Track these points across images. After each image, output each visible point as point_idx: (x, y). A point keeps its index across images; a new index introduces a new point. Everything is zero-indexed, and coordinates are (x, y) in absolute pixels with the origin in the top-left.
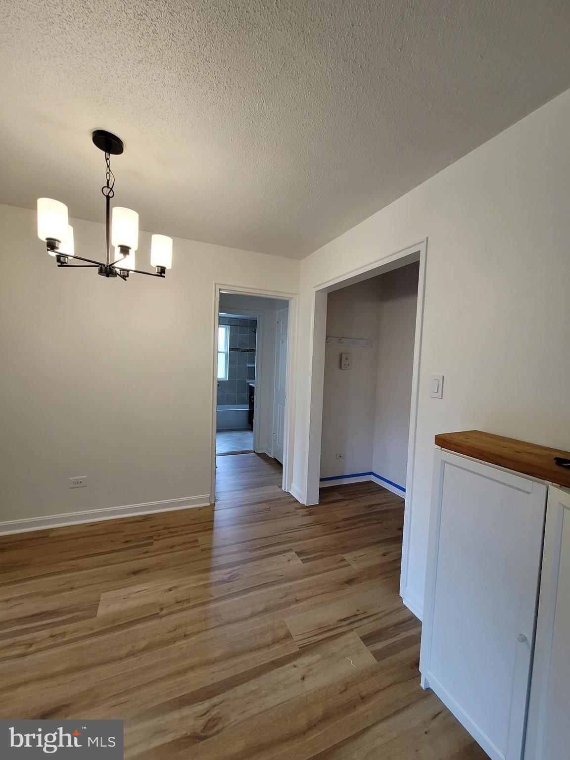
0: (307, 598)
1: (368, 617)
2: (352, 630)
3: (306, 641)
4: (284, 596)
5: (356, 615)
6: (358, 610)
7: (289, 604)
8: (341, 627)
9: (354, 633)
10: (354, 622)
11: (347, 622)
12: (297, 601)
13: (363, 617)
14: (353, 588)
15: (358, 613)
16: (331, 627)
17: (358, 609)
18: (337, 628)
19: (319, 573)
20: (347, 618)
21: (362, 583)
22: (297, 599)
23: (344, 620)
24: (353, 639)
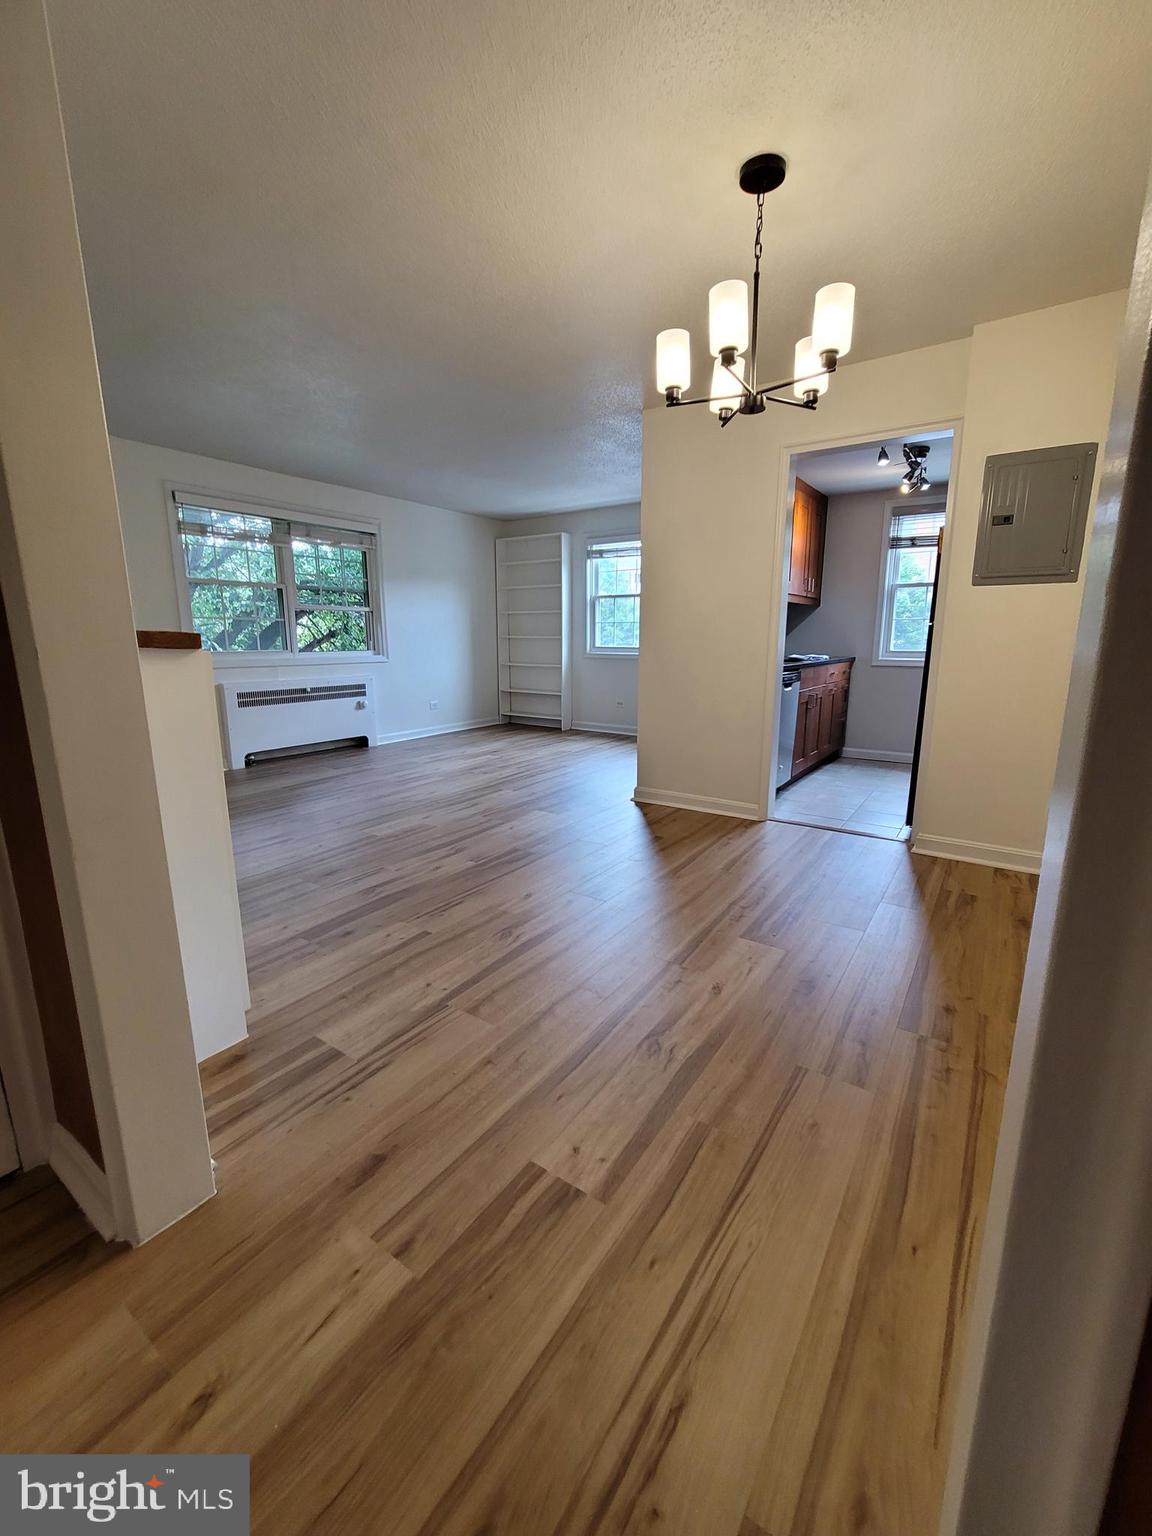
0: (470, 1076)
1: (323, 1097)
2: (360, 1060)
3: (441, 1016)
4: (521, 1060)
5: (353, 1087)
6: (347, 1099)
7: (501, 1050)
8: (384, 1056)
9: (357, 1056)
10: (357, 1073)
11: (373, 1067)
12: (488, 1062)
13: (336, 1091)
14: (359, 1153)
15: (346, 1095)
16: (402, 1048)
17: (348, 1103)
18: (392, 1051)
19: (468, 1153)
20: (371, 1075)
21: (334, 1178)
22: (489, 1066)
23: (379, 1069)
24: (355, 1051)
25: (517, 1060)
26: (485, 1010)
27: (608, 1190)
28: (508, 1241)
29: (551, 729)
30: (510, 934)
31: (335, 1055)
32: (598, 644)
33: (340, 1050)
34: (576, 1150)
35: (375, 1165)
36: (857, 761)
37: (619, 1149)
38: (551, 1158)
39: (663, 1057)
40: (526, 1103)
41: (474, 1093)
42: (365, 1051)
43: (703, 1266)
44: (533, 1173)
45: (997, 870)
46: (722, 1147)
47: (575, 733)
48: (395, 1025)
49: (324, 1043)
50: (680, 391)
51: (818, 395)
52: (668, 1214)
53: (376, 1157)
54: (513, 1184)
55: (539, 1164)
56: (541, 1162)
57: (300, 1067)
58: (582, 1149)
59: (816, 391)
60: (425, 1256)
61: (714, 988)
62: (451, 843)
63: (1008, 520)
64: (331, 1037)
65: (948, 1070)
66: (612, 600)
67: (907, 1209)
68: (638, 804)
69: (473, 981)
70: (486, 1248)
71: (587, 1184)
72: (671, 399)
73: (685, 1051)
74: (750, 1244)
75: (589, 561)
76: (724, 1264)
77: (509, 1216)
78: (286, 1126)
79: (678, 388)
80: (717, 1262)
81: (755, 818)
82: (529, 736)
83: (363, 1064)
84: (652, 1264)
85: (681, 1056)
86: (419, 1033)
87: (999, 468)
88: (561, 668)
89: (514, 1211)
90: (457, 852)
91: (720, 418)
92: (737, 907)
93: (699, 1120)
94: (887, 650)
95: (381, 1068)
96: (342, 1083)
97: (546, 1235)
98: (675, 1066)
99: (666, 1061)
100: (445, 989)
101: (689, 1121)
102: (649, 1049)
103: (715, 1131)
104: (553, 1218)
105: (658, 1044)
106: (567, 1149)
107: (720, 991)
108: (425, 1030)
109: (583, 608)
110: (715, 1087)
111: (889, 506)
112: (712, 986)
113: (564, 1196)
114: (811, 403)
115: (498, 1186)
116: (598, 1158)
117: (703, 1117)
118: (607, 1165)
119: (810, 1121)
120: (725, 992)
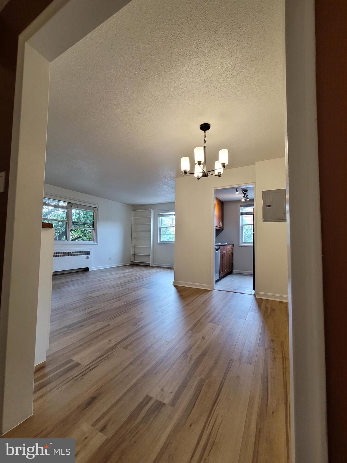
0: (125, 368)
1: (73, 378)
2: (87, 366)
3: (115, 350)
5: (84, 375)
7: (135, 360)
8: (95, 364)
9: (85, 365)
10: (86, 370)
11: (92, 367)
12: (131, 363)
13: (78, 377)
14: (86, 396)
15: (82, 377)
16: (101, 361)
17: (83, 380)
18: (98, 362)
20: (91, 370)
21: (77, 406)
22: (132, 365)
23: (93, 368)
24: (85, 363)
25: (141, 362)
26: (129, 348)
27: (174, 402)
28: (141, 422)
29: (147, 266)
30: (137, 324)
31: (78, 364)
32: (161, 241)
33: (80, 363)
34: (162, 390)
35: (93, 400)
36: (237, 274)
37: (177, 389)
38: (155, 394)
39: (188, 359)
40: (144, 376)
41: (127, 374)
42: (88, 362)
43: (207, 424)
44: (148, 399)
45: (280, 302)
46: (210, 385)
47: (154, 267)
48: (98, 354)
49: (74, 361)
50: (187, 171)
51: (221, 174)
52: (194, 409)
53: (93, 397)
54: (142, 403)
55: (150, 395)
56: (151, 395)
57: (65, 369)
58: (164, 389)
59: (220, 173)
60: (111, 431)
61: (203, 337)
62: (117, 298)
63: (269, 206)
64: (76, 359)
65: (275, 358)
66: (166, 228)
67: (269, 401)
68: (174, 286)
69: (125, 339)
70: (133, 426)
71: (166, 401)
72: (185, 173)
73: (195, 357)
74: (222, 416)
75: (159, 217)
76: (214, 423)
77: (140, 414)
78: (60, 389)
79: (187, 170)
80: (212, 422)
81: (210, 289)
82: (140, 268)
83: (88, 367)
84: (191, 425)
85: (194, 358)
86: (107, 356)
87: (266, 194)
88: (150, 247)
89: (142, 412)
90: (118, 300)
91: (197, 178)
92: (207, 314)
93: (202, 377)
94: (242, 242)
95: (94, 368)
96: (80, 374)
97: (154, 419)
98: (192, 362)
99: (190, 360)
100: (116, 342)
101: (199, 378)
102: (184, 357)
103: (207, 381)
104: (156, 413)
105: (187, 355)
106: (159, 390)
107: (204, 338)
108: (110, 354)
109: (157, 231)
110: (206, 367)
111: (239, 205)
112: (202, 337)
113: (159, 405)
114: (219, 175)
115: (136, 404)
116: (170, 392)
117: (203, 377)
118: (173, 394)
119: (236, 375)
120: (206, 338)
